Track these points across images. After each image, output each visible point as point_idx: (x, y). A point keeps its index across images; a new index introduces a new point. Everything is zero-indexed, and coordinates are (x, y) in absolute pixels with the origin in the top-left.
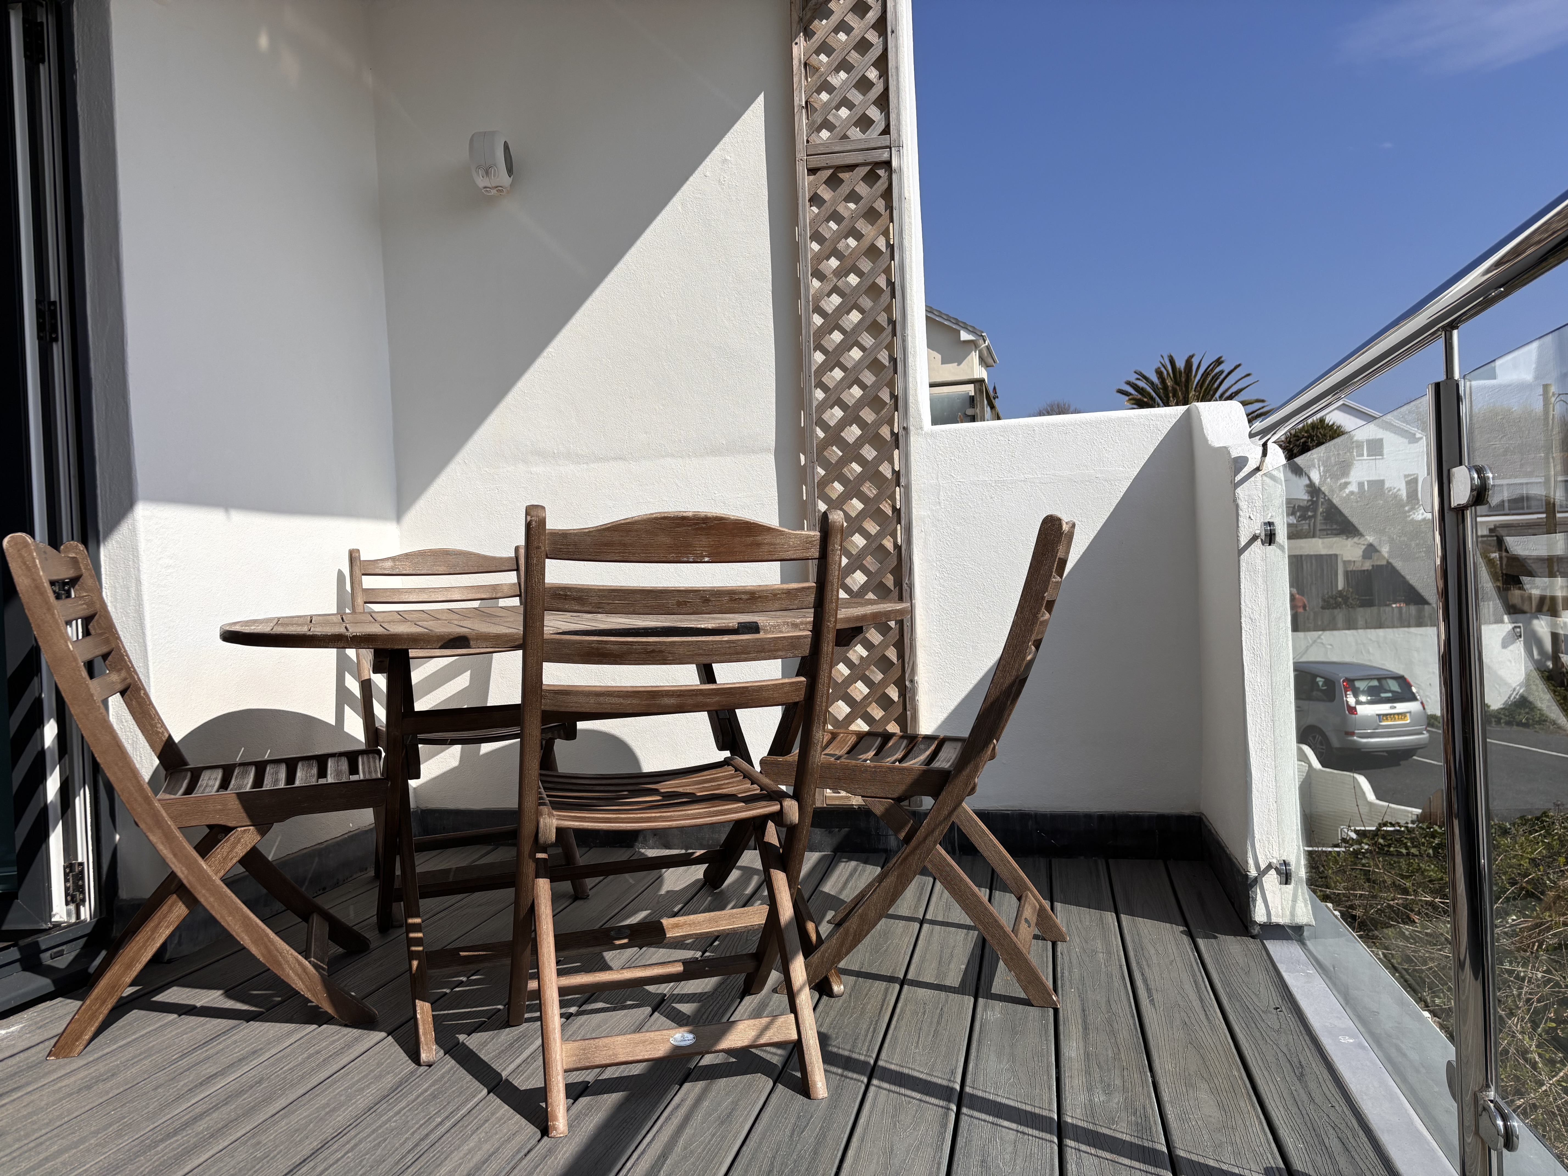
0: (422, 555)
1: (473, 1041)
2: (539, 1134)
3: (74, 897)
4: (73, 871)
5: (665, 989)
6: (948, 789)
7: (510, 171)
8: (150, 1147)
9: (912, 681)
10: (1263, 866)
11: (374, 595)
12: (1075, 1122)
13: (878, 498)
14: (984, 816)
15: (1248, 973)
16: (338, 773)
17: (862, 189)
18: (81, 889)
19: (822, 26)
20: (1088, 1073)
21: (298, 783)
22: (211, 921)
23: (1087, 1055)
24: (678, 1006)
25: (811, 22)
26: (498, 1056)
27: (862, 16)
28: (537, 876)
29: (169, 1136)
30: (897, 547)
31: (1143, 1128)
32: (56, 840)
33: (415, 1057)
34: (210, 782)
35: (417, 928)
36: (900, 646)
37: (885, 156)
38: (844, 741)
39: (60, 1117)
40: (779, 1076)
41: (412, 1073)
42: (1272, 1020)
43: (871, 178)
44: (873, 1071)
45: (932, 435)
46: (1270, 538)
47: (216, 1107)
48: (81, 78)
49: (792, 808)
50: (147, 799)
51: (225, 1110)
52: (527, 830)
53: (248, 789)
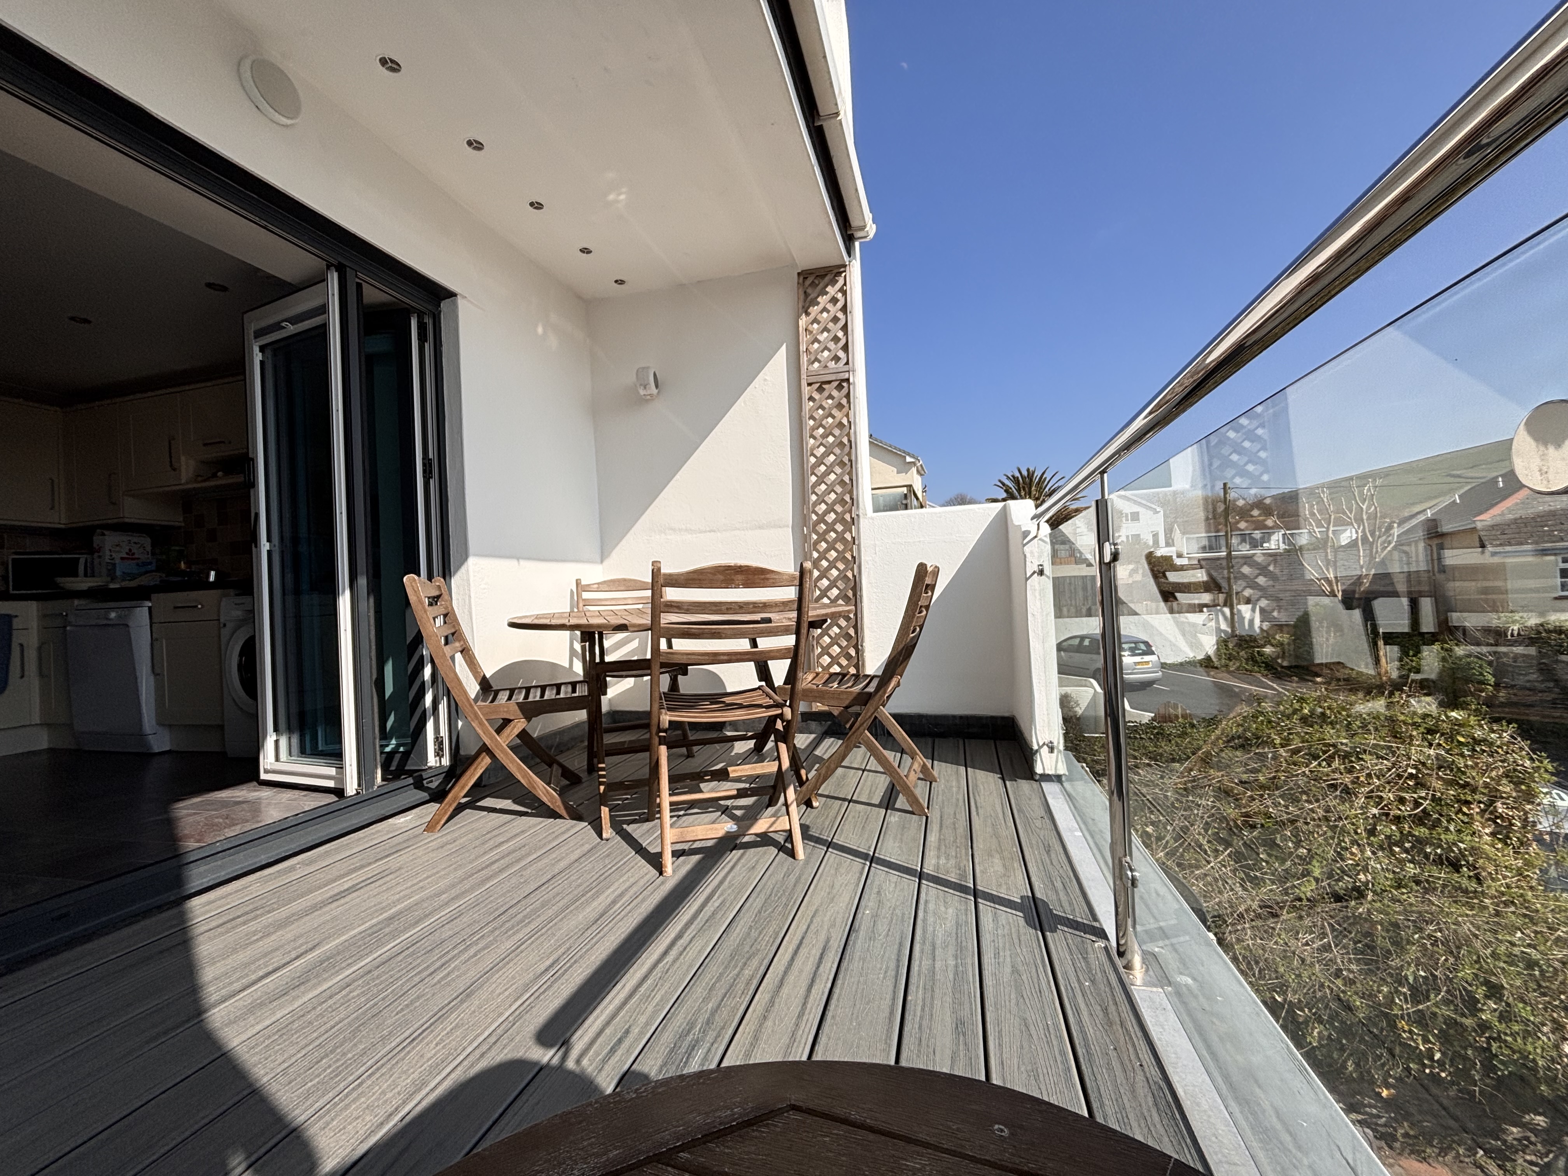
0: (613, 581)
1: (630, 828)
2: (658, 874)
3: (439, 753)
4: (439, 741)
5: (729, 803)
6: (871, 702)
7: (657, 387)
8: (470, 876)
9: (862, 646)
10: (1041, 744)
11: (588, 602)
12: (928, 872)
13: (844, 551)
14: (896, 716)
15: (1030, 799)
16: (566, 693)
17: (835, 393)
18: (441, 749)
19: (814, 310)
20: (939, 849)
21: (546, 698)
22: (503, 767)
23: (940, 839)
24: (734, 812)
25: (808, 308)
26: (641, 836)
27: (835, 304)
28: (660, 744)
29: (479, 871)
30: (854, 576)
31: (963, 876)
32: (430, 726)
33: (600, 835)
34: (503, 697)
35: (603, 769)
36: (855, 627)
37: (846, 376)
38: (822, 677)
39: (428, 861)
40: (781, 848)
41: (598, 844)
42: (1038, 823)
43: (840, 387)
44: (830, 845)
45: (872, 519)
46: (1041, 573)
47: (503, 858)
48: (444, 349)
49: (788, 712)
50: (471, 705)
51: (507, 859)
52: (654, 721)
53: (521, 700)
